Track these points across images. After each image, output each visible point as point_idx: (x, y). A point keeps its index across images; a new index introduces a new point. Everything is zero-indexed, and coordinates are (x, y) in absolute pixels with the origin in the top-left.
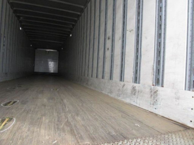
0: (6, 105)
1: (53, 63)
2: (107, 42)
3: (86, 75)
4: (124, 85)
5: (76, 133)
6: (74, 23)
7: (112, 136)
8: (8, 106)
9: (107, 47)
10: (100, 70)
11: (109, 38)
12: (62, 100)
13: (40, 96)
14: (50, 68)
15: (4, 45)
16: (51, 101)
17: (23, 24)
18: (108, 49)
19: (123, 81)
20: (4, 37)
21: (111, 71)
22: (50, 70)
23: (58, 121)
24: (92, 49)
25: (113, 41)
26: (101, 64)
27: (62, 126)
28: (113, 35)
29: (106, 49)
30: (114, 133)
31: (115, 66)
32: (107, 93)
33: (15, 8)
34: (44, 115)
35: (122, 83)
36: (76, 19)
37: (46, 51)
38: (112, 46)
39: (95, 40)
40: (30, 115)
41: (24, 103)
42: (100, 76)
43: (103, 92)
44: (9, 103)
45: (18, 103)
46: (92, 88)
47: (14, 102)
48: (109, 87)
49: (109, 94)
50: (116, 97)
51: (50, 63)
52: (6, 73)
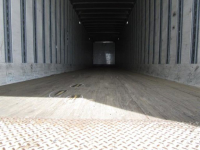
0: (73, 86)
1: (110, 54)
2: (172, 20)
3: (146, 62)
4: (197, 68)
5: (144, 110)
6: (130, 9)
7: (189, 116)
8: (75, 88)
9: (172, 26)
10: (164, 54)
11: (174, 15)
12: (123, 85)
13: (101, 81)
14: (107, 60)
15: (67, 39)
16: (112, 85)
17: (81, 18)
18: (174, 28)
19: (196, 63)
20: (67, 31)
21: (178, 53)
22: (107, 62)
23: (122, 100)
24: (152, 33)
25: (180, 16)
26: (164, 47)
27: (127, 104)
28: (180, 9)
29: (171, 29)
30: (191, 114)
31: (183, 47)
32: (173, 80)
33: (74, 4)
34: (108, 95)
35: (195, 65)
36: (133, 3)
37: (103, 43)
38: (179, 23)
39: (156, 21)
40: (95, 94)
41: (88, 86)
42: (164, 60)
43: (168, 79)
44: (76, 85)
45: (83, 86)
46: (153, 75)
47: (80, 85)
48: (176, 72)
49: (176, 81)
50: (186, 83)
51: (107, 55)
52: (71, 65)
